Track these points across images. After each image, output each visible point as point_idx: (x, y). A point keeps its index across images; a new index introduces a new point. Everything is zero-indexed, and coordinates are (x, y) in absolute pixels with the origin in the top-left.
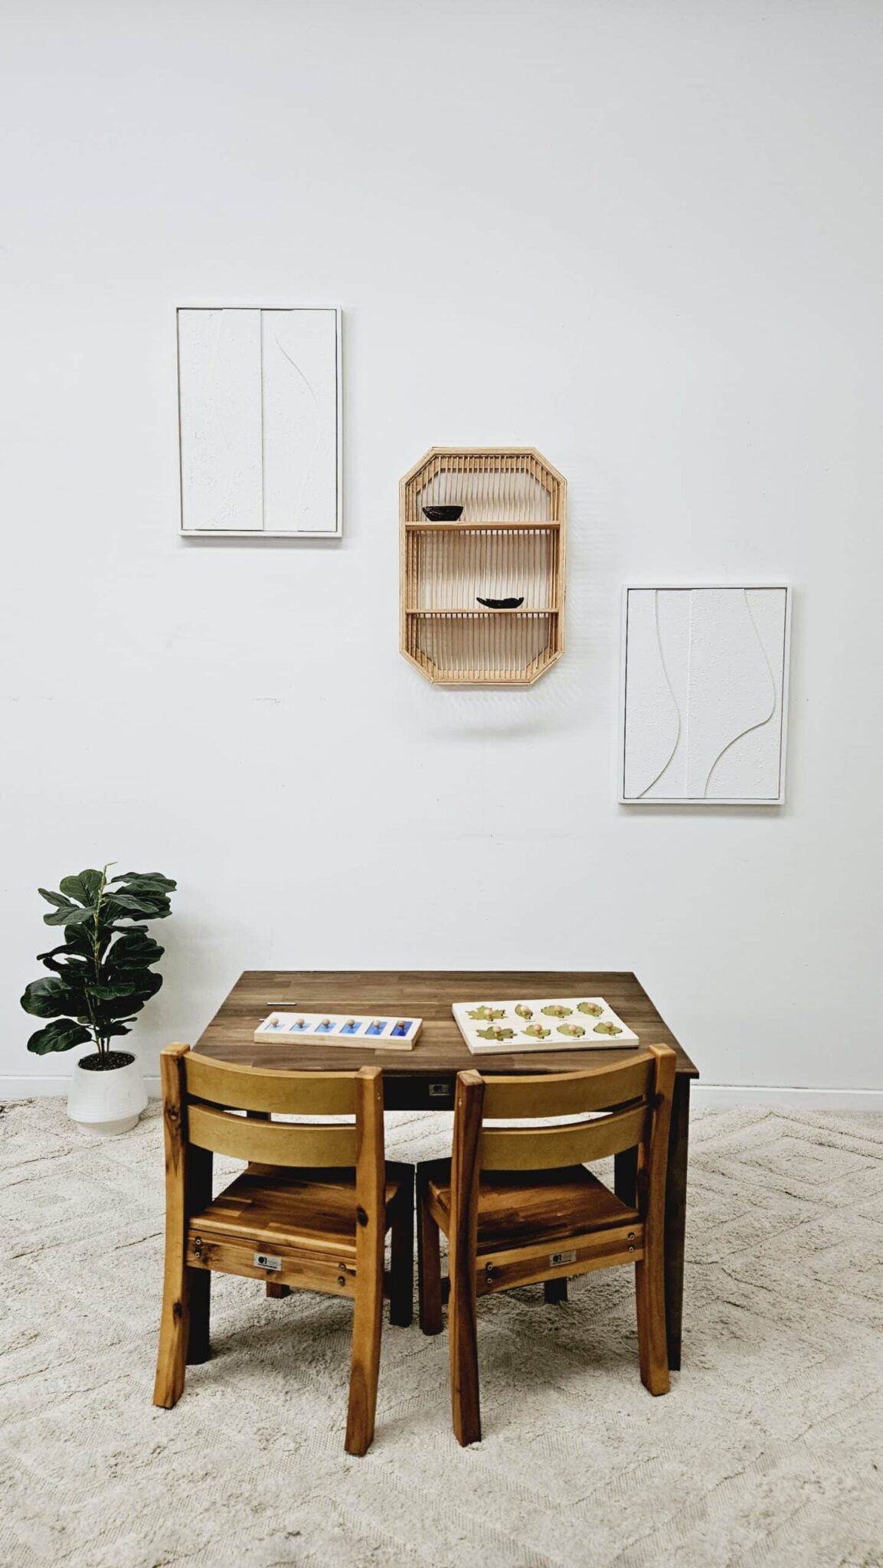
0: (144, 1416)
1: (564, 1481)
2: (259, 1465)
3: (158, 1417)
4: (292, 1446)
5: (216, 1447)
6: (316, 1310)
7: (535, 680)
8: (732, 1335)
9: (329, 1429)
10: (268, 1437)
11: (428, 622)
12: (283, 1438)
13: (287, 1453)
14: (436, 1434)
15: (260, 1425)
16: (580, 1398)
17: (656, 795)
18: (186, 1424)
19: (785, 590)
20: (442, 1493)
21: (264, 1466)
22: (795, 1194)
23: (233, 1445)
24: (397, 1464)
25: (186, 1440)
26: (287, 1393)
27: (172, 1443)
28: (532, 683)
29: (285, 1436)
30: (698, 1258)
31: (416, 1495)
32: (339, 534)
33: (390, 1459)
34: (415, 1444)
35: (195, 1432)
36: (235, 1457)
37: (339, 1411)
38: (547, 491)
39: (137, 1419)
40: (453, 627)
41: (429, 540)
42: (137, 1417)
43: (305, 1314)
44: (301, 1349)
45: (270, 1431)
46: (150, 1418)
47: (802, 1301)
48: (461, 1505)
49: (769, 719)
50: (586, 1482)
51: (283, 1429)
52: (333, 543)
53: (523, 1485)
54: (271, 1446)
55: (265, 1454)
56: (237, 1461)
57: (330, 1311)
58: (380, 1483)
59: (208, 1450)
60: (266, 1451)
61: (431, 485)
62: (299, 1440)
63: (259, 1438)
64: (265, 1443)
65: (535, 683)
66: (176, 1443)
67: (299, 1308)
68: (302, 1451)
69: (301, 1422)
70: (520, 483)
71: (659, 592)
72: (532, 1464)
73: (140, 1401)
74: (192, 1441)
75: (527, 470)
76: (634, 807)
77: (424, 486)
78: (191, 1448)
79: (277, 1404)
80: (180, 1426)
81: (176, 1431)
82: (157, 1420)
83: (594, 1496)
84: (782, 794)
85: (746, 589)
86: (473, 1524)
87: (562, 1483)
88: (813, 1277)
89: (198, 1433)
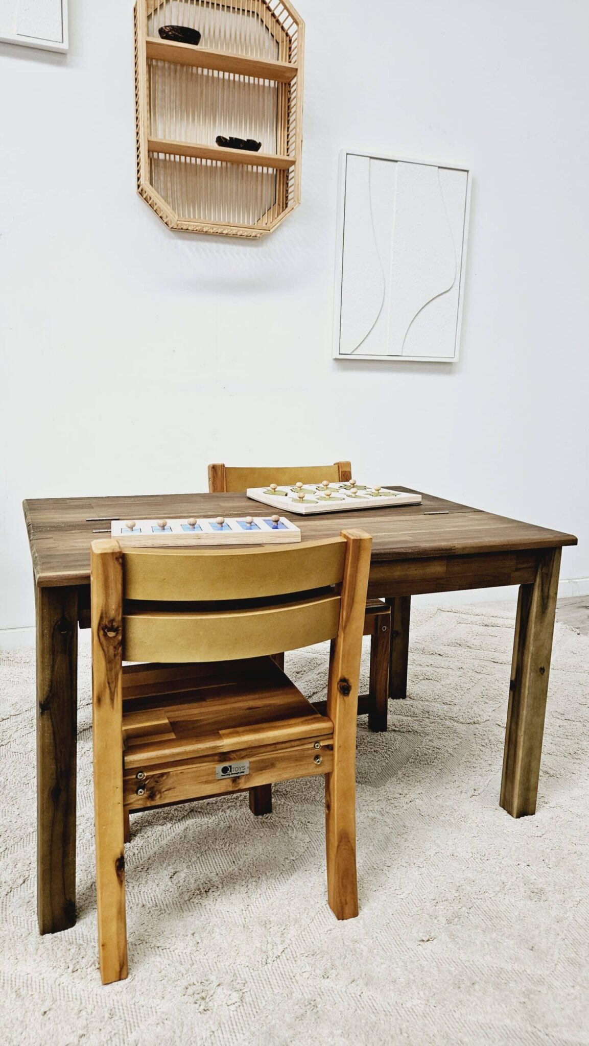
0: (29, 1014)
1: (528, 948)
2: (208, 1033)
3: (50, 1010)
4: (235, 997)
5: (142, 1027)
6: (173, 834)
7: (274, 229)
8: (548, 775)
9: (264, 963)
10: (204, 995)
11: (161, 164)
12: (220, 989)
13: (233, 1008)
14: (377, 934)
15: (184, 983)
16: (477, 860)
17: (365, 352)
18: (90, 1007)
19: (466, 173)
20: (428, 1001)
21: (213, 1032)
22: (500, 661)
23: (164, 1016)
24: (361, 982)
25: (100, 1030)
26: (193, 934)
27: (84, 1039)
28: (271, 231)
29: (221, 987)
30: (475, 719)
31: (402, 1012)
32: (64, 46)
33: (352, 979)
34: (364, 954)
35: (107, 1015)
36: (174, 1032)
37: (264, 939)
38: (276, 41)
39: (22, 1022)
40: (186, 171)
41: (160, 72)
42: (21, 1019)
43: (164, 842)
44: (181, 881)
45: (198, 988)
46: (38, 1015)
47: (569, 737)
48: (456, 1009)
49: (449, 290)
50: (547, 943)
51: (213, 978)
52: (57, 57)
53: (494, 966)
54: (211, 1004)
55: (210, 1017)
56: (180, 1037)
57: (190, 834)
58: (356, 1010)
59: (134, 1033)
60: (209, 1012)
61: (162, 12)
62: (238, 987)
63: (192, 1000)
64: (203, 1003)
65: (273, 232)
66: (89, 1038)
67: (153, 838)
68: (247, 999)
69: (227, 963)
70: (251, 26)
71: (372, 160)
72: (488, 940)
73: (14, 995)
74: (109, 1028)
75: (258, 15)
76: (345, 362)
77: (156, 10)
78: (111, 1038)
79: (188, 951)
80: (83, 1013)
81: (81, 1023)
82: (50, 1014)
83: (563, 956)
84: (457, 353)
85: (439, 167)
86: (481, 1026)
87: (528, 951)
88: (563, 718)
89: (111, 1016)
